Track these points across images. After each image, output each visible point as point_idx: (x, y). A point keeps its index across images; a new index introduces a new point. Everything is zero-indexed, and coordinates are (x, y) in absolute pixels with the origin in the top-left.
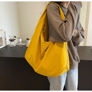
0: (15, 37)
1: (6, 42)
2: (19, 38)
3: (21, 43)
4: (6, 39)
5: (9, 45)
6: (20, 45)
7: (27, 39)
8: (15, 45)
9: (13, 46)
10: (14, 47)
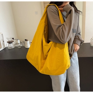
0: (13, 39)
1: (4, 44)
2: (18, 40)
3: (20, 44)
4: (4, 42)
5: (7, 47)
6: (19, 47)
7: (26, 40)
8: (14, 47)
9: (11, 48)
10: (13, 48)
